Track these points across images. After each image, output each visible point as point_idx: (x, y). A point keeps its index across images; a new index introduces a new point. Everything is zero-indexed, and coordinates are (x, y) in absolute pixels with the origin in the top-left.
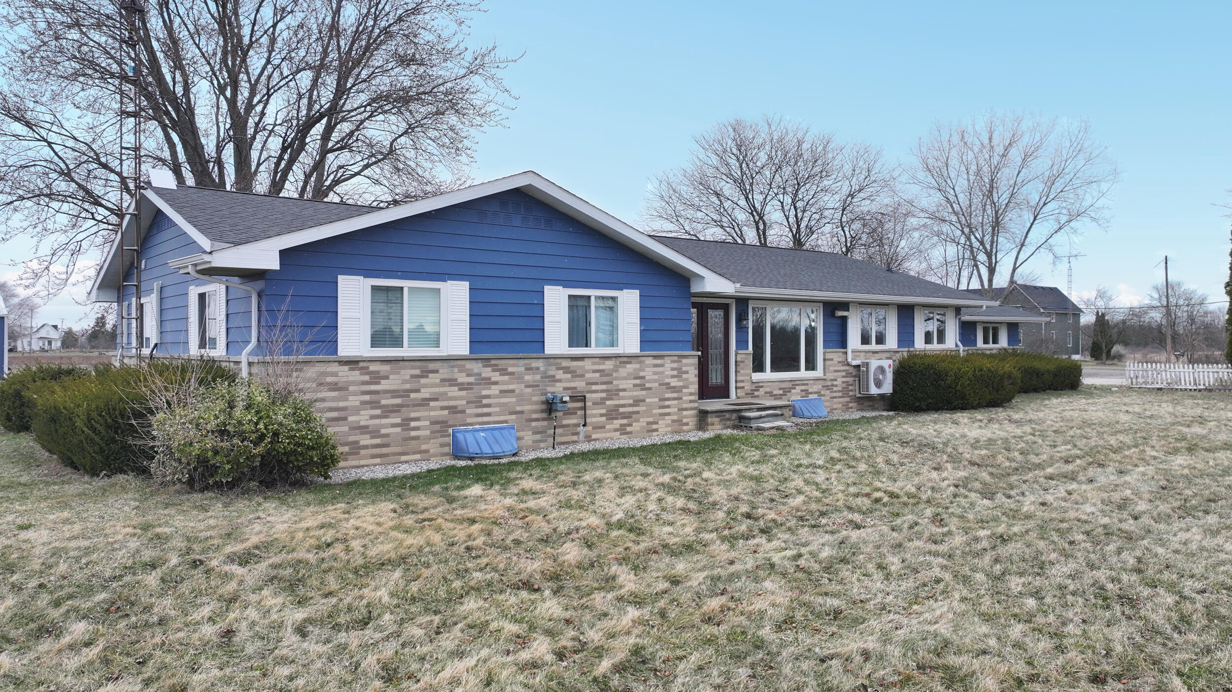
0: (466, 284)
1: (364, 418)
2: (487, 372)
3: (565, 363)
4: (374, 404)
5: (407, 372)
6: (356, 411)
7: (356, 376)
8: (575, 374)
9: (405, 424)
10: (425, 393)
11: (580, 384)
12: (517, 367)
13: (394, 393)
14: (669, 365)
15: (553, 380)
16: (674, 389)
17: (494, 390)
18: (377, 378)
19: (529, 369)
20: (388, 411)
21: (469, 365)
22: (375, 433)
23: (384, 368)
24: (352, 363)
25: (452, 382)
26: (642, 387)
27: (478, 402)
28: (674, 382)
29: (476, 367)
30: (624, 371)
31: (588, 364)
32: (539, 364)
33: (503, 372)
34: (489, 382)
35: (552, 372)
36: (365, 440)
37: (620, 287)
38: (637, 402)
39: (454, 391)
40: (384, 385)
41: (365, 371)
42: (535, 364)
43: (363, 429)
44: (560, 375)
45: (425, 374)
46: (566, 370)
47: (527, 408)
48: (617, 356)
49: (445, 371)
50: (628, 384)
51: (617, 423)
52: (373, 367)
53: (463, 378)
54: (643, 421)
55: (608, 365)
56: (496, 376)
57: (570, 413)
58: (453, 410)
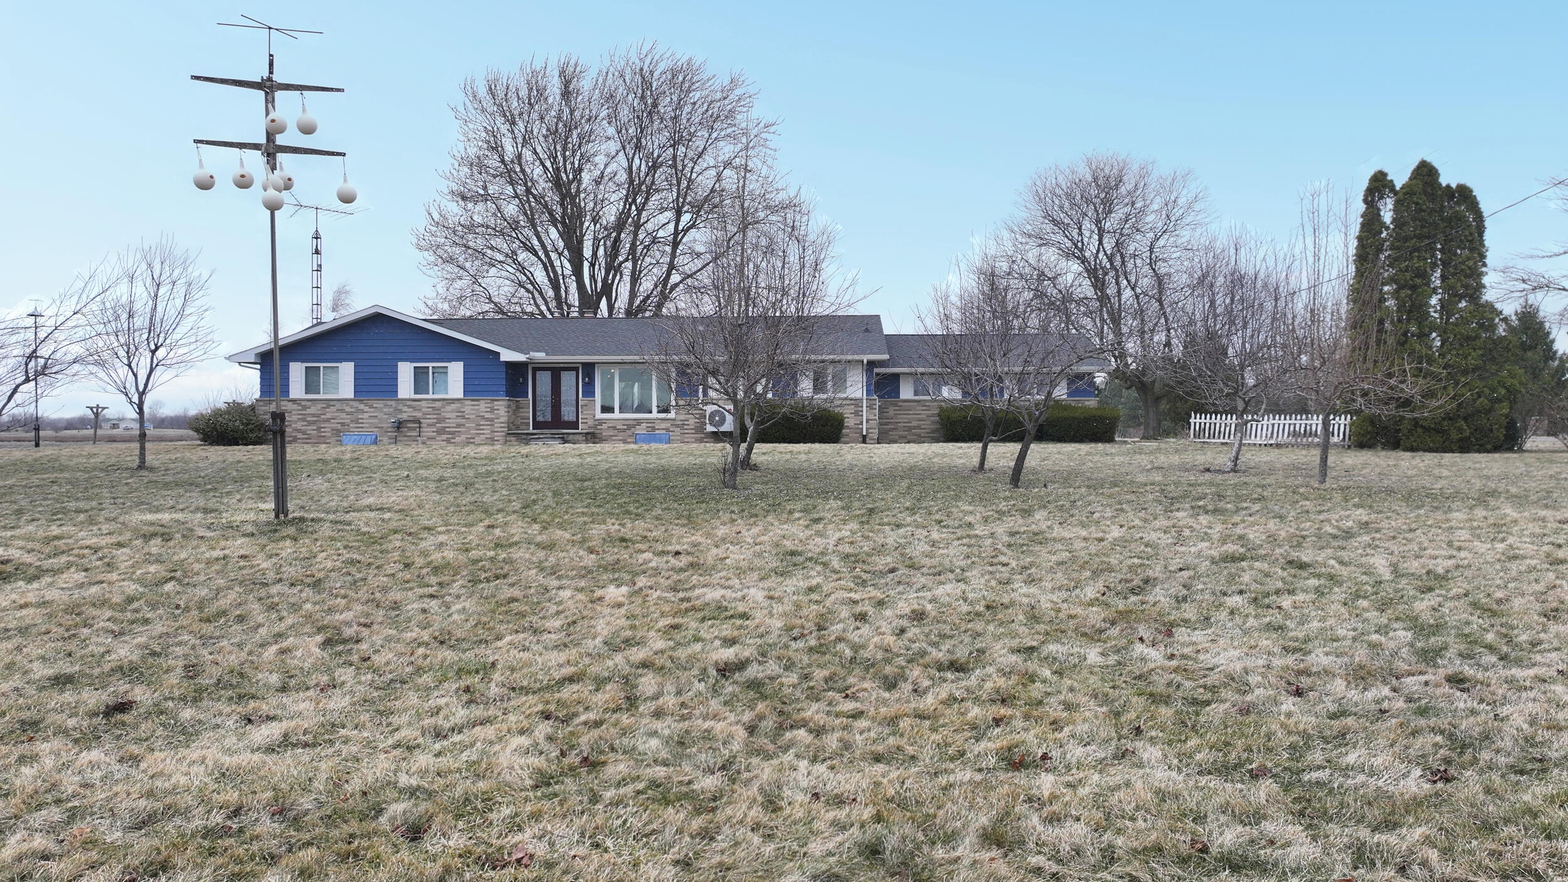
0: (352, 364)
1: (299, 425)
2: (362, 406)
3: (408, 403)
4: (304, 420)
5: (319, 406)
6: (296, 422)
7: (295, 407)
8: (414, 409)
9: (319, 428)
10: (328, 416)
11: (418, 414)
12: (379, 404)
13: (313, 415)
14: (483, 406)
15: (401, 411)
16: (488, 419)
17: (366, 415)
18: (305, 408)
19: (386, 405)
20: (310, 423)
21: (351, 403)
22: (304, 433)
23: (309, 403)
24: (294, 401)
25: (342, 411)
26: (463, 417)
27: (357, 421)
28: (487, 415)
29: (356, 404)
30: (448, 408)
31: (424, 404)
32: (393, 403)
33: (371, 407)
34: (363, 412)
35: (400, 407)
36: (300, 436)
37: (449, 361)
38: (459, 426)
39: (343, 415)
40: (308, 411)
41: (299, 404)
42: (389, 403)
43: (299, 431)
44: (405, 409)
45: (328, 406)
46: (410, 406)
47: (384, 425)
48: (444, 400)
49: (338, 406)
50: (454, 415)
51: (444, 437)
52: (303, 403)
53: (348, 409)
54: (463, 437)
55: (438, 404)
56: (366, 409)
57: (410, 429)
58: (343, 424)
